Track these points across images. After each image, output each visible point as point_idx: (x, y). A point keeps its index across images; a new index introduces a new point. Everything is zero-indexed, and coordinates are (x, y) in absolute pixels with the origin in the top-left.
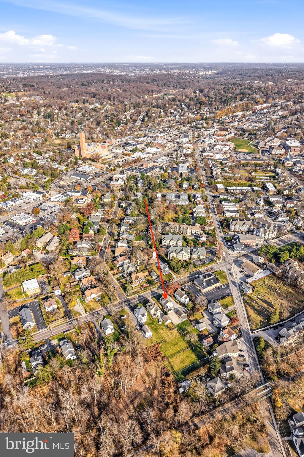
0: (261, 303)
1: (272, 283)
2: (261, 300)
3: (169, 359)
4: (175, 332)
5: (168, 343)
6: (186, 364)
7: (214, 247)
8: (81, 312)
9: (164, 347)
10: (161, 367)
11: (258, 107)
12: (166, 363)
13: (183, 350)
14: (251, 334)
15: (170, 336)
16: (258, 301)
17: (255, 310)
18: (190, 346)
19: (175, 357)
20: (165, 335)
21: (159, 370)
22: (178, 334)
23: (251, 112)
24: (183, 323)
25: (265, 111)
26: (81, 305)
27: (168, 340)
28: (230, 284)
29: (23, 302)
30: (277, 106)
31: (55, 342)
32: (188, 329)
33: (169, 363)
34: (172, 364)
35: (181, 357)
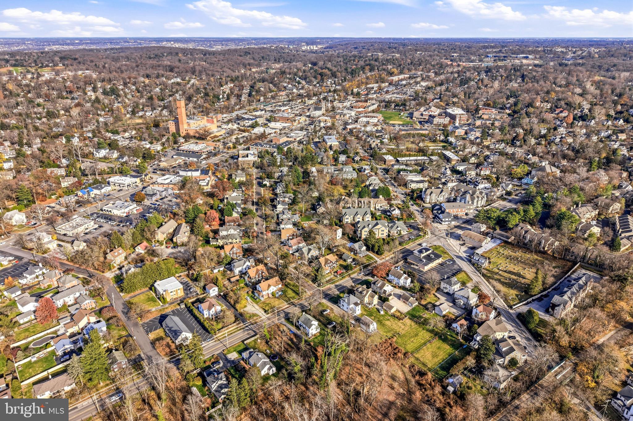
0: (506, 275)
1: (508, 252)
2: (505, 271)
3: (415, 355)
4: (407, 321)
5: (404, 335)
6: (441, 357)
7: (412, 221)
8: (260, 314)
9: (400, 340)
10: (407, 366)
11: (395, 78)
12: (412, 360)
13: (429, 341)
14: (511, 311)
15: (403, 327)
16: (500, 272)
17: (503, 283)
18: (436, 335)
19: (422, 351)
20: (394, 326)
21: (406, 370)
22: (413, 324)
23: (387, 84)
24: (414, 309)
25: (404, 82)
26: (255, 305)
27: (403, 332)
28: (455, 259)
29: (160, 310)
30: (417, 77)
31: (233, 356)
32: (424, 316)
33: (417, 359)
34: (422, 359)
35: (430, 350)
